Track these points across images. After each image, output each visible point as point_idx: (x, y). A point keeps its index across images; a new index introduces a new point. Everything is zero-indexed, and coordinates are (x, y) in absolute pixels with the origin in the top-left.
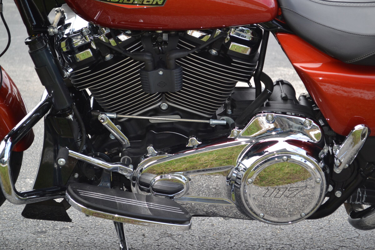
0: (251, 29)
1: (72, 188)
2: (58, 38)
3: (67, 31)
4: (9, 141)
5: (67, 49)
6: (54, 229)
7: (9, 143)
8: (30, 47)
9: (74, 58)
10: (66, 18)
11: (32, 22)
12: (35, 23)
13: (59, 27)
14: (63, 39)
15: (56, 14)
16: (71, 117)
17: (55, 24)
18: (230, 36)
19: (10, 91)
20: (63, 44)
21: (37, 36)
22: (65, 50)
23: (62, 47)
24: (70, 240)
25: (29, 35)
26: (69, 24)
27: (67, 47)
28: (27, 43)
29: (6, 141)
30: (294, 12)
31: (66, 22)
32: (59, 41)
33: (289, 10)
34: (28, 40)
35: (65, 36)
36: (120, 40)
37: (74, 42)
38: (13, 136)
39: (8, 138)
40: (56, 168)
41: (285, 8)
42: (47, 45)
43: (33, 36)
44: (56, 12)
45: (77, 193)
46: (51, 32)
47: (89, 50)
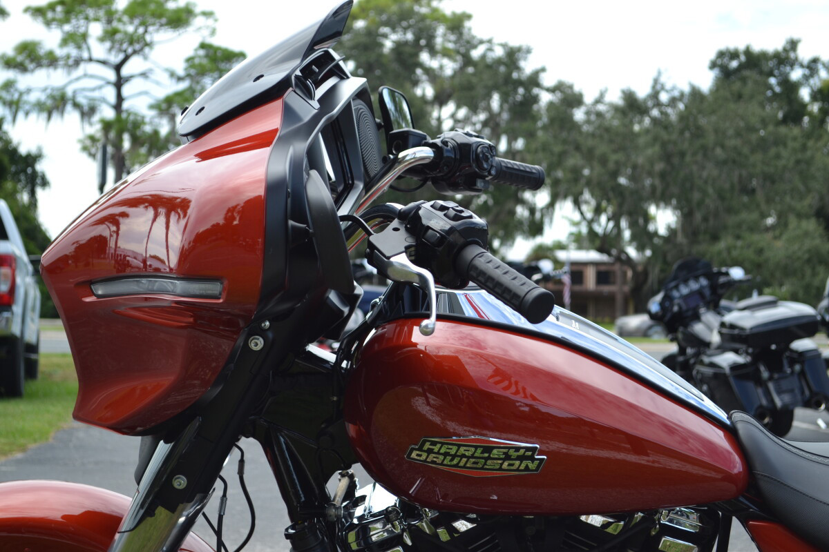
0: (697, 511)
2: (343, 525)
3: (359, 511)
5: (358, 546)
8: (292, 543)
10: (358, 488)
11: (298, 497)
12: (303, 499)
13: (344, 504)
14: (352, 526)
15: (340, 480)
17: (338, 501)
18: (660, 524)
20: (352, 537)
21: (306, 524)
22: (354, 547)
23: (350, 540)
25: (292, 521)
26: (363, 498)
27: (360, 542)
28: (288, 536)
30: (779, 482)
31: (358, 494)
32: (345, 531)
33: (769, 477)
34: (291, 531)
35: (355, 521)
36: (456, 530)
37: (371, 533)
41: (762, 475)
42: (323, 538)
43: (300, 522)
44: (339, 477)
46: (331, 516)
47: (400, 549)
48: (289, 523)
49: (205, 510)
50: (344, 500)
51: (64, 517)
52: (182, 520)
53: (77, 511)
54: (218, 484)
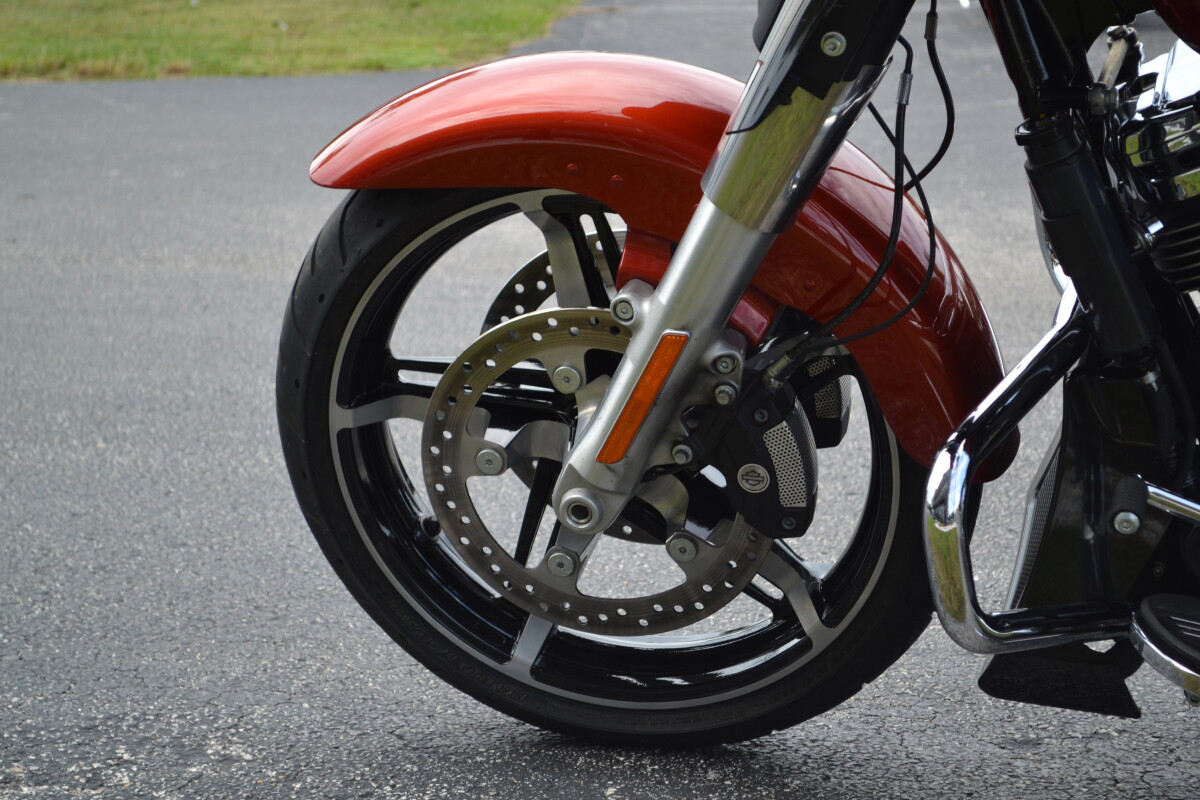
1: (1153, 609)
2: (1116, 124)
3: (1145, 100)
4: (961, 451)
5: (1142, 159)
6: (1063, 735)
7: (963, 459)
8: (1029, 153)
9: (1169, 189)
10: (1142, 59)
11: (1037, 73)
12: (1046, 77)
13: (1118, 87)
14: (1133, 126)
15: (1110, 46)
16: (1151, 378)
17: (1109, 80)
19: (948, 290)
20: (1132, 143)
21: (1053, 118)
22: (1136, 161)
23: (1129, 150)
24: (1119, 775)
25: (1025, 116)
26: (1151, 79)
27: (1146, 153)
28: (1020, 140)
29: (953, 451)
31: (1143, 70)
32: (1120, 134)
34: (1023, 131)
35: (1139, 117)
37: (1167, 139)
38: (975, 437)
39: (958, 440)
40: (1088, 541)
42: (1084, 143)
43: (1042, 116)
44: (1109, 40)
45: (1172, 627)
46: (1097, 105)
48: (1022, 120)
49: (873, 99)
50: (1118, 81)
51: (626, 111)
52: (830, 121)
53: (650, 102)
54: (898, 51)
